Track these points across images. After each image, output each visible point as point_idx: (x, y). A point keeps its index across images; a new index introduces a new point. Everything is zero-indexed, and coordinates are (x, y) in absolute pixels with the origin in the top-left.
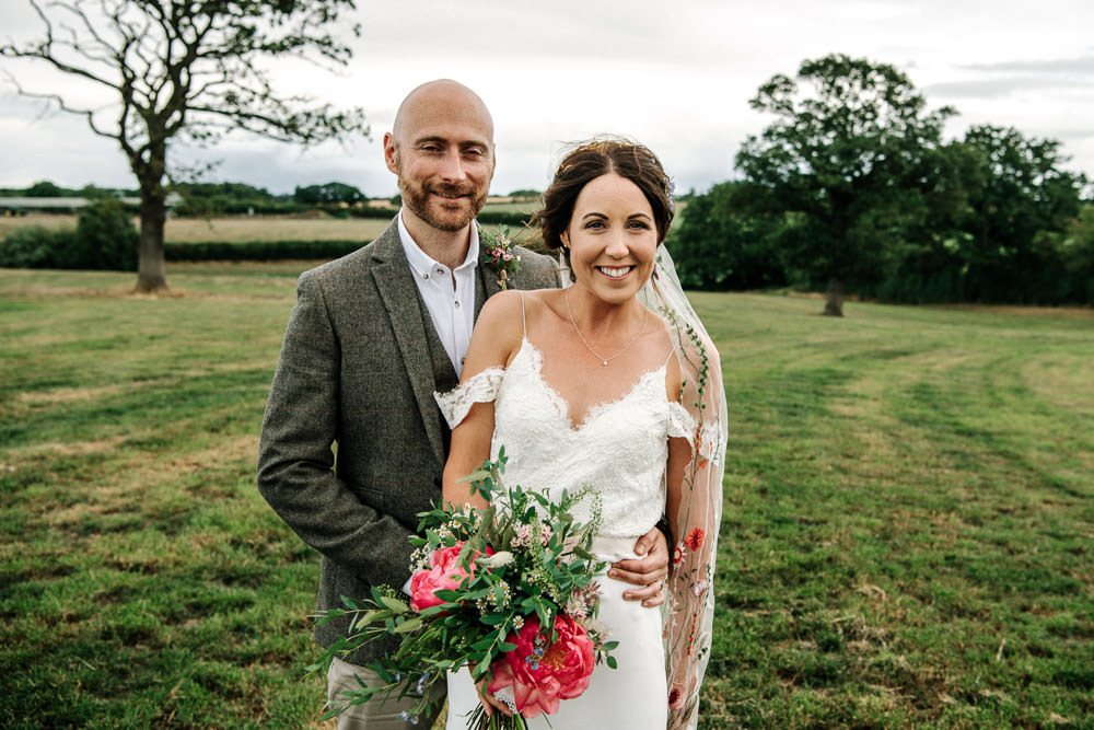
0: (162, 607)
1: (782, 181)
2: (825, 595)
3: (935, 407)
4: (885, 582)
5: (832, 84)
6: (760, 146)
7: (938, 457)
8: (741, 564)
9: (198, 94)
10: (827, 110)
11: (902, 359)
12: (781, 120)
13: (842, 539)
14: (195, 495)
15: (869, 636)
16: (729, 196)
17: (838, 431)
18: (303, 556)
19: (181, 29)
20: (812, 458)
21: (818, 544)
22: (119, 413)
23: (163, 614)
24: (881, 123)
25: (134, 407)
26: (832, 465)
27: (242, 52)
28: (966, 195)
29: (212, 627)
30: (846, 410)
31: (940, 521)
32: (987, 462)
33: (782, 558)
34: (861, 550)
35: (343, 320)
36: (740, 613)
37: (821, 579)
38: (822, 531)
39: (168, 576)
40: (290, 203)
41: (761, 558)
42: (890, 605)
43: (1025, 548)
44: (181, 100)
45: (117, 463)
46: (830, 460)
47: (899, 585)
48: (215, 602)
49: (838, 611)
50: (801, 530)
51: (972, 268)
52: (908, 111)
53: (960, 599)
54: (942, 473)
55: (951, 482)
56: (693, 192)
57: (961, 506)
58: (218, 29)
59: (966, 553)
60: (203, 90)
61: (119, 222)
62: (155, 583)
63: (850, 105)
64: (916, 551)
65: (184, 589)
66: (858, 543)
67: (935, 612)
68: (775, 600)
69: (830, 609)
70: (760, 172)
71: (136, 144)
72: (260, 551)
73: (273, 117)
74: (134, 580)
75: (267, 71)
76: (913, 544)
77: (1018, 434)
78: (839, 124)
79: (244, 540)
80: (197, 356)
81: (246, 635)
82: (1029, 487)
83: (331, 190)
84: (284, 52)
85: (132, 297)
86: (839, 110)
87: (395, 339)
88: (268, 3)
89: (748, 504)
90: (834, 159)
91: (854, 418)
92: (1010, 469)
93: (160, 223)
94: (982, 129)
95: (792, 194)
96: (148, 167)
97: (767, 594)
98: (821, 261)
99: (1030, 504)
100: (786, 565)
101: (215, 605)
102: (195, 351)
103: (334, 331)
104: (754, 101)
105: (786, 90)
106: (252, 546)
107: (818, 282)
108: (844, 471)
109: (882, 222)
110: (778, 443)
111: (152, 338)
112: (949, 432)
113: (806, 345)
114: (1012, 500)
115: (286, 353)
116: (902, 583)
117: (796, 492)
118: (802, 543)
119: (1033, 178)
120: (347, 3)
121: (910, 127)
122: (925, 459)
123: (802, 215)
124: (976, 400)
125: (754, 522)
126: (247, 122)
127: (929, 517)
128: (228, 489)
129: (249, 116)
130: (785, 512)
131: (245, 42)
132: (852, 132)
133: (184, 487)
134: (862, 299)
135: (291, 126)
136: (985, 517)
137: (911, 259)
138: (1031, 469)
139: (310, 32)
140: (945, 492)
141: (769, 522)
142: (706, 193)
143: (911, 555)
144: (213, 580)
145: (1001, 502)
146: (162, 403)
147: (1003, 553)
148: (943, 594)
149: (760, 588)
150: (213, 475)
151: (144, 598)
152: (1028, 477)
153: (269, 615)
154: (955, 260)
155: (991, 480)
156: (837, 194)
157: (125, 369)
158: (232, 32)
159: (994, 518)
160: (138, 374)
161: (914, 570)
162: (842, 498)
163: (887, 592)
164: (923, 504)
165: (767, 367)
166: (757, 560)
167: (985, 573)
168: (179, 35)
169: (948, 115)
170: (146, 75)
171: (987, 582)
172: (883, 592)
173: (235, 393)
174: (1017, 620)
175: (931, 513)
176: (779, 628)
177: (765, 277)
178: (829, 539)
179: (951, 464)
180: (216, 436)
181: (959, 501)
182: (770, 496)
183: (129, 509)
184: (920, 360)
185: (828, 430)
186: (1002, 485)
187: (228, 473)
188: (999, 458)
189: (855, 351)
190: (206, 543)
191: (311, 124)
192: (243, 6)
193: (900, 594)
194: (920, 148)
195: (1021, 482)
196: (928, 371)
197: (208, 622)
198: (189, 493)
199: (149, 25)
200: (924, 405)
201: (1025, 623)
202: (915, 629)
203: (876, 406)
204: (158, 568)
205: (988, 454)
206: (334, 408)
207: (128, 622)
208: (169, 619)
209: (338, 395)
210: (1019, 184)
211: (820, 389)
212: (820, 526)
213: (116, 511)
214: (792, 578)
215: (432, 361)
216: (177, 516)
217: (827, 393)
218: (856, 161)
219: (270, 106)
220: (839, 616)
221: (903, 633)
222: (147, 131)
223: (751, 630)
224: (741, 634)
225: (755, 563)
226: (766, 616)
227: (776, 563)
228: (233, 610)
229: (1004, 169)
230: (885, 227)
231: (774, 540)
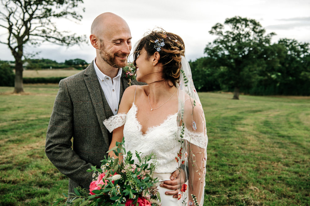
0: (18, 195)
1: (219, 57)
2: (238, 190)
3: (271, 128)
4: (258, 186)
5: (235, 26)
6: (212, 46)
7: (273, 144)
8: (210, 179)
9: (33, 30)
10: (234, 34)
11: (259, 113)
12: (219, 38)
13: (243, 171)
14: (30, 157)
15: (254, 204)
16: (202, 62)
17: (240, 136)
18: (66, 177)
19: (28, 9)
20: (231, 145)
21: (235, 173)
22: (7, 131)
23: (18, 198)
24: (251, 38)
25: (12, 129)
26: (238, 147)
27: (47, 17)
28: (278, 60)
29: (34, 202)
30: (242, 129)
31: (275, 165)
32: (289, 146)
33: (224, 177)
34: (249, 175)
35: (74, 96)
36: (210, 196)
37: (237, 184)
38: (236, 168)
39: (20, 184)
40: (63, 65)
41: (216, 178)
42: (260, 193)
43: (305, 174)
44: (28, 32)
45: (5, 147)
46: (238, 145)
47: (263, 187)
48: (36, 193)
49: (243, 195)
50: (229, 168)
51: (280, 84)
52: (260, 34)
53: (284, 192)
54: (275, 149)
55: (278, 152)
56: (191, 61)
57: (282, 160)
58: (39, 10)
59: (284, 176)
60: (35, 29)
61: (9, 71)
62: (16, 187)
63: (241, 32)
64: (268, 175)
65: (25, 189)
66: (249, 172)
67: (276, 196)
68: (222, 191)
69: (240, 195)
70: (212, 54)
71: (13, 46)
72: (52, 176)
73: (57, 38)
74: (8, 186)
75: (55, 23)
76: (267, 173)
77: (299, 136)
78: (238, 38)
79: (46, 172)
80: (33, 113)
81: (46, 204)
82: (304, 154)
83: (76, 61)
84: (61, 17)
85: (12, 95)
86: (238, 34)
87: (92, 102)
88: (55, 1)
89: (211, 159)
90: (236, 50)
91: (245, 131)
92: (297, 148)
93: (21, 72)
94: (284, 40)
95: (222, 61)
96: (17, 53)
97: (219, 189)
98: (232, 82)
99: (305, 159)
100: (225, 179)
101: (36, 194)
102: (32, 111)
103: (71, 100)
104: (210, 32)
105: (220, 28)
106: (49, 174)
107: (231, 89)
108: (242, 149)
109: (251, 70)
110: (220, 140)
111: (19, 107)
112: (276, 136)
113: (228, 109)
114: (299, 158)
115: (55, 108)
116: (264, 186)
117: (227, 155)
118: (230, 172)
119: (300, 55)
120: (81, 1)
121: (260, 39)
122: (269, 145)
123: (226, 67)
124: (285, 125)
125: (214, 165)
126: (49, 39)
127: (271, 164)
128: (41, 155)
129: (50, 37)
130: (223, 162)
131: (48, 14)
132: (242, 41)
133: (27, 155)
134: (245, 94)
135: (63, 40)
136: (290, 164)
137: (261, 81)
138: (304, 148)
139: (69, 10)
140: (276, 155)
141: (219, 165)
142: (195, 61)
143: (266, 176)
144: (35, 186)
145: (295, 159)
146: (21, 128)
147: (298, 176)
148: (278, 190)
149: (217, 187)
150: (36, 151)
151: (12, 192)
152: (304, 151)
153: (54, 197)
154: (275, 81)
155: (291, 152)
156: (237, 61)
157: (9, 117)
158: (44, 11)
159: (293, 164)
160: (13, 119)
161: (268, 181)
162: (242, 158)
163: (259, 189)
164: (270, 160)
165: (216, 115)
166: (215, 178)
167: (292, 183)
168: (27, 11)
169: (273, 35)
170: (16, 24)
171: (293, 186)
172: (258, 189)
173: (45, 125)
174: (304, 199)
175: (272, 162)
176: (224, 201)
177: (214, 87)
178: (239, 171)
179: (278, 146)
180: (38, 139)
181: (281, 159)
182: (218, 157)
183: (8, 163)
184: (265, 113)
185: (236, 135)
186: (295, 153)
187: (41, 150)
188: (293, 145)
189: (244, 110)
190: (33, 173)
191: (70, 39)
192: (48, 2)
193: (264, 190)
194: (264, 46)
195: (301, 153)
196: (268, 117)
197: (33, 200)
198: (29, 157)
199: (17, 8)
200: (267, 127)
201: (307, 200)
202: (269, 202)
203: (252, 127)
204: (17, 182)
205: (290, 143)
206: (71, 126)
207: (6, 201)
208: (20, 199)
209: (72, 122)
210: (296, 57)
211: (233, 122)
212: (235, 167)
213: (4, 163)
214: (227, 184)
215: (105, 110)
216: (24, 165)
217: (235, 124)
218: (243, 50)
219: (56, 34)
220: (243, 197)
221: (266, 203)
222: (17, 42)
223: (214, 201)
224: (211, 203)
225: (214, 179)
226: (219, 197)
227: (221, 179)
228: (42, 196)
229: (291, 52)
230: (252, 71)
231: (221, 171)
